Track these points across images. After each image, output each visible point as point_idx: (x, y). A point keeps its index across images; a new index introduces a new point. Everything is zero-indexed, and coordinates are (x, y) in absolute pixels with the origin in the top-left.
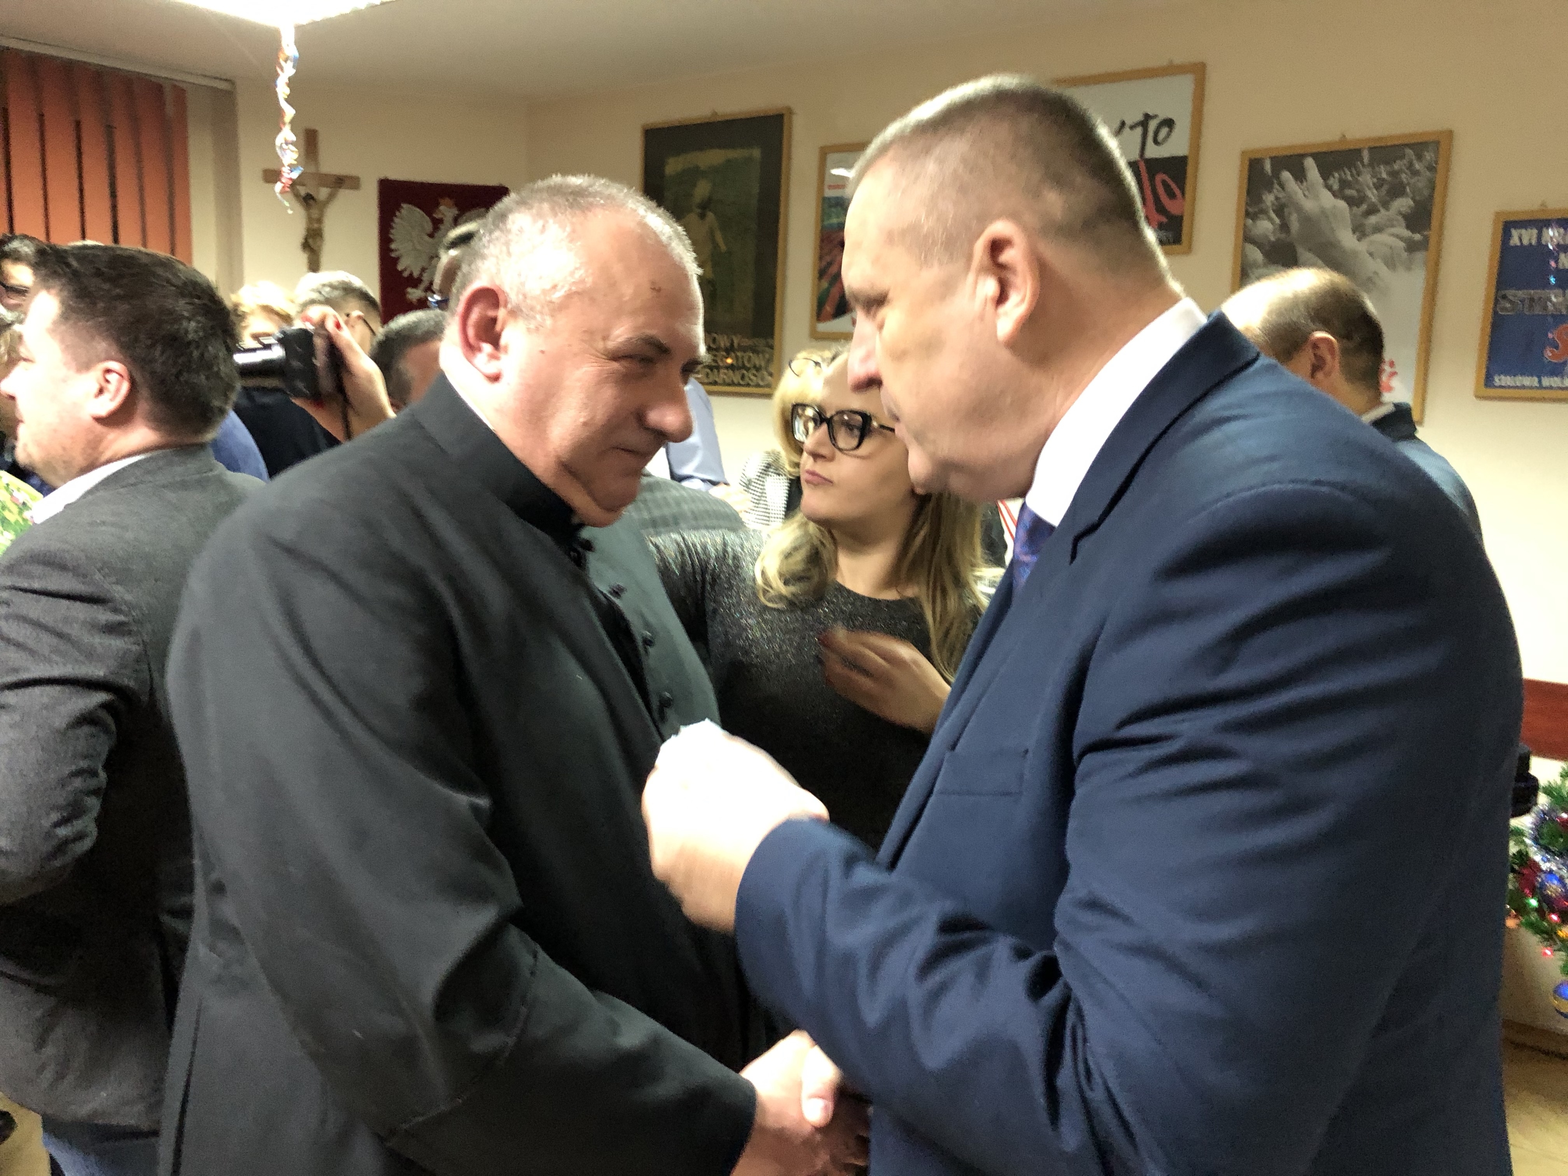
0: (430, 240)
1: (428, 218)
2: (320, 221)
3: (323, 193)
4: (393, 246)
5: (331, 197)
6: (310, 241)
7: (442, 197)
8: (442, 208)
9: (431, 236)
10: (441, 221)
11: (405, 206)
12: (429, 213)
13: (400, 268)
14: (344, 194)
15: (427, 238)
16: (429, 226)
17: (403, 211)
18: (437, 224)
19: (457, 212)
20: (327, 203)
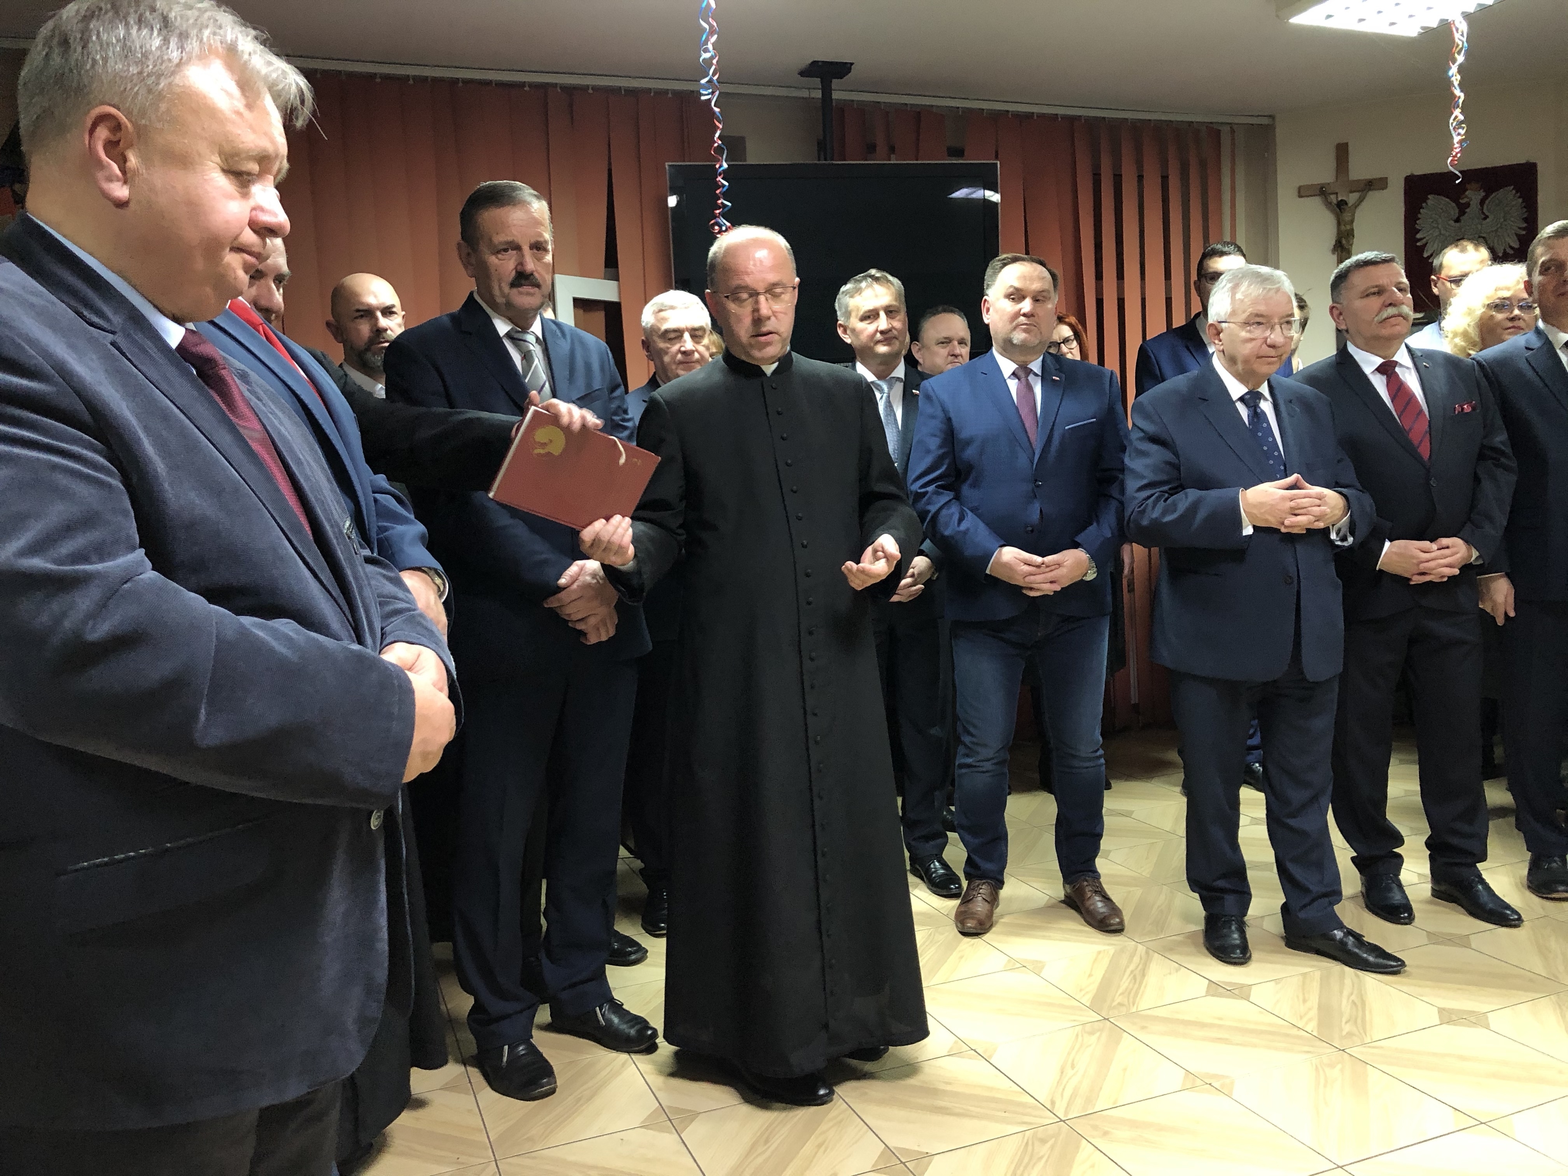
0: (1458, 224)
1: (1454, 205)
2: (1352, 221)
3: (1352, 198)
4: (1418, 236)
5: (1361, 200)
6: (1344, 242)
9: (1457, 220)
10: (1468, 205)
11: (1429, 196)
12: (1456, 200)
13: (1425, 255)
14: (1374, 197)
15: (1452, 222)
16: (1455, 212)
17: (1429, 202)
18: (1463, 209)
19: (1483, 194)
20: (1357, 205)
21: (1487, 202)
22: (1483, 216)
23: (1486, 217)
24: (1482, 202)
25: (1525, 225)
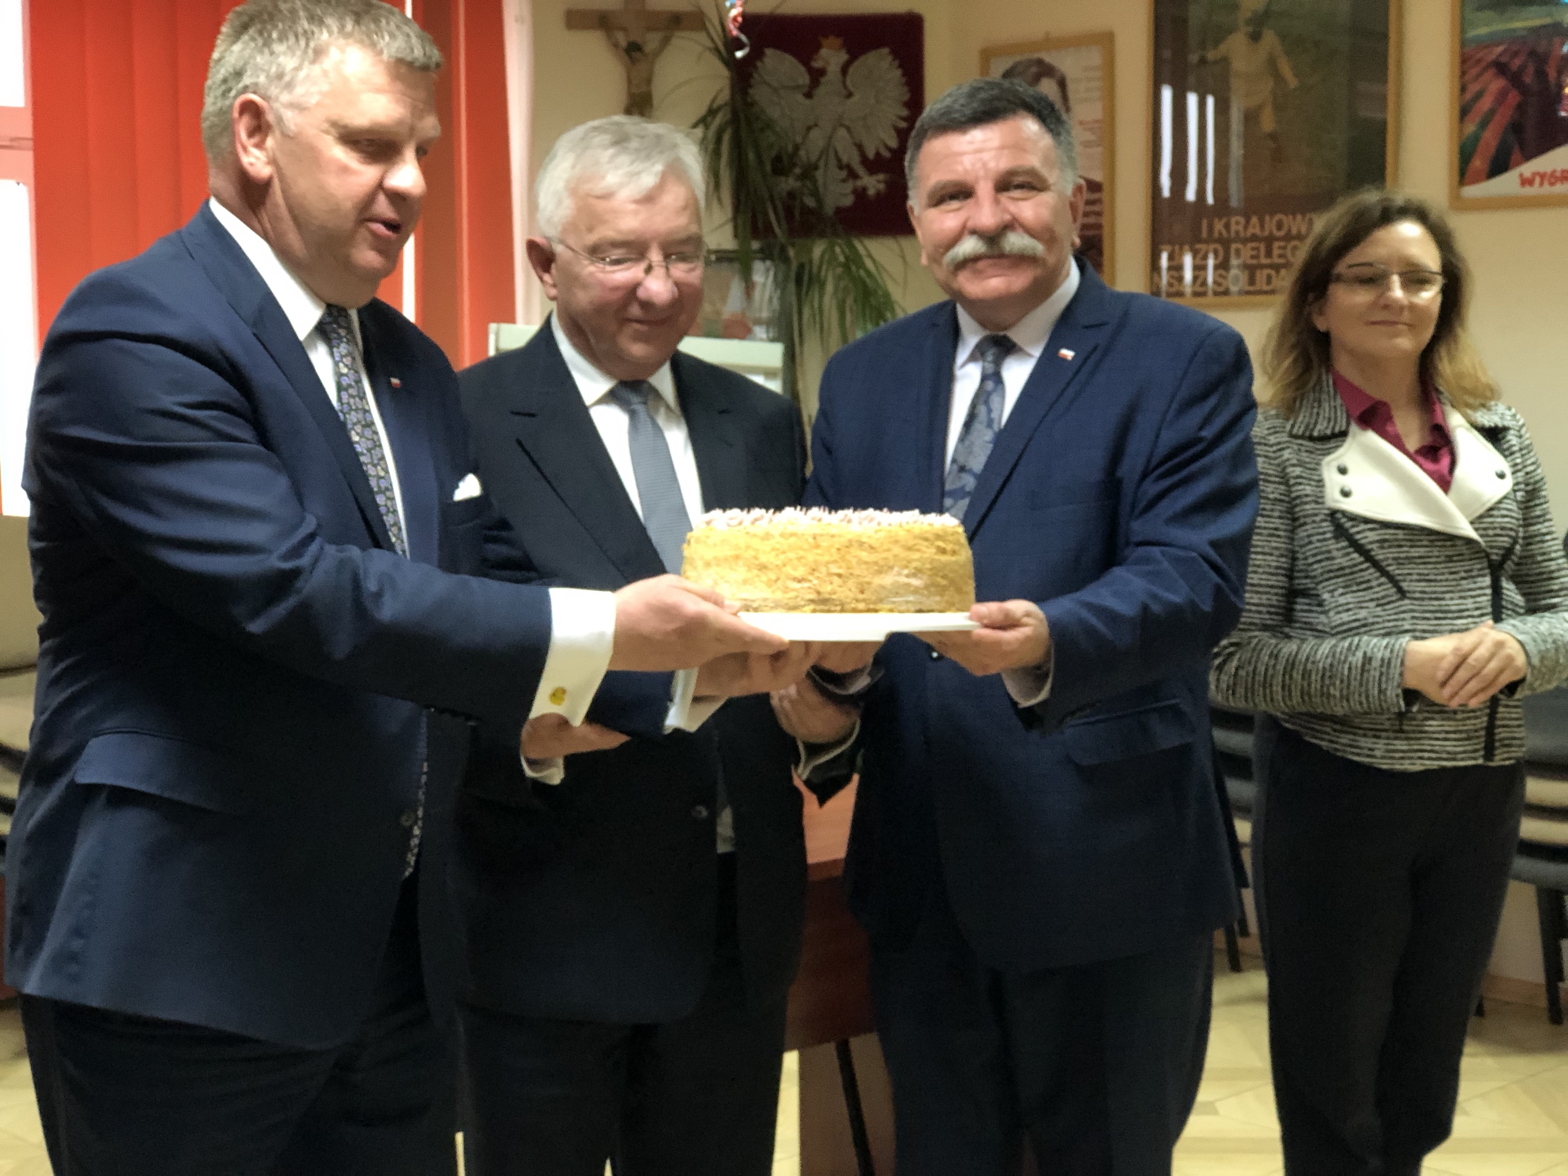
0: (808, 102)
1: (803, 69)
2: (652, 81)
3: (652, 41)
5: (664, 44)
7: (826, 36)
8: (824, 52)
9: (809, 95)
10: (822, 72)
11: (769, 52)
12: (805, 62)
14: (682, 42)
15: (800, 98)
16: (804, 79)
17: (767, 60)
18: (816, 76)
19: (844, 57)
20: (658, 53)
21: (851, 70)
22: (844, 92)
23: (850, 95)
24: (844, 70)
25: (905, 112)
